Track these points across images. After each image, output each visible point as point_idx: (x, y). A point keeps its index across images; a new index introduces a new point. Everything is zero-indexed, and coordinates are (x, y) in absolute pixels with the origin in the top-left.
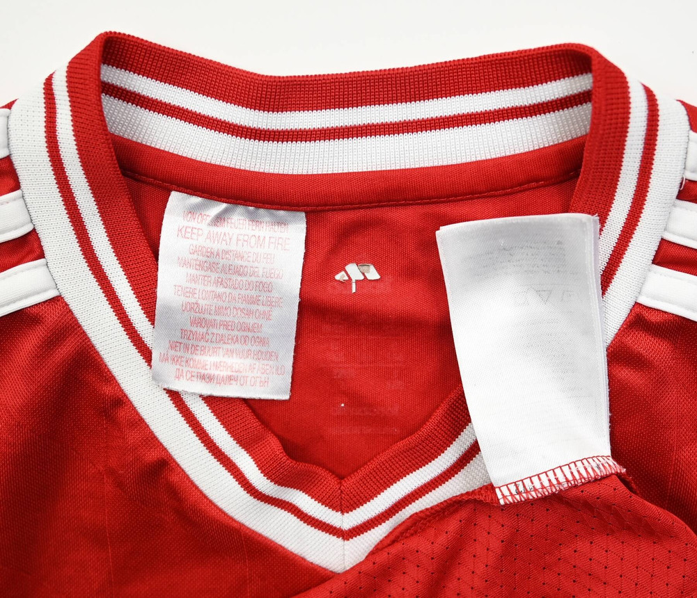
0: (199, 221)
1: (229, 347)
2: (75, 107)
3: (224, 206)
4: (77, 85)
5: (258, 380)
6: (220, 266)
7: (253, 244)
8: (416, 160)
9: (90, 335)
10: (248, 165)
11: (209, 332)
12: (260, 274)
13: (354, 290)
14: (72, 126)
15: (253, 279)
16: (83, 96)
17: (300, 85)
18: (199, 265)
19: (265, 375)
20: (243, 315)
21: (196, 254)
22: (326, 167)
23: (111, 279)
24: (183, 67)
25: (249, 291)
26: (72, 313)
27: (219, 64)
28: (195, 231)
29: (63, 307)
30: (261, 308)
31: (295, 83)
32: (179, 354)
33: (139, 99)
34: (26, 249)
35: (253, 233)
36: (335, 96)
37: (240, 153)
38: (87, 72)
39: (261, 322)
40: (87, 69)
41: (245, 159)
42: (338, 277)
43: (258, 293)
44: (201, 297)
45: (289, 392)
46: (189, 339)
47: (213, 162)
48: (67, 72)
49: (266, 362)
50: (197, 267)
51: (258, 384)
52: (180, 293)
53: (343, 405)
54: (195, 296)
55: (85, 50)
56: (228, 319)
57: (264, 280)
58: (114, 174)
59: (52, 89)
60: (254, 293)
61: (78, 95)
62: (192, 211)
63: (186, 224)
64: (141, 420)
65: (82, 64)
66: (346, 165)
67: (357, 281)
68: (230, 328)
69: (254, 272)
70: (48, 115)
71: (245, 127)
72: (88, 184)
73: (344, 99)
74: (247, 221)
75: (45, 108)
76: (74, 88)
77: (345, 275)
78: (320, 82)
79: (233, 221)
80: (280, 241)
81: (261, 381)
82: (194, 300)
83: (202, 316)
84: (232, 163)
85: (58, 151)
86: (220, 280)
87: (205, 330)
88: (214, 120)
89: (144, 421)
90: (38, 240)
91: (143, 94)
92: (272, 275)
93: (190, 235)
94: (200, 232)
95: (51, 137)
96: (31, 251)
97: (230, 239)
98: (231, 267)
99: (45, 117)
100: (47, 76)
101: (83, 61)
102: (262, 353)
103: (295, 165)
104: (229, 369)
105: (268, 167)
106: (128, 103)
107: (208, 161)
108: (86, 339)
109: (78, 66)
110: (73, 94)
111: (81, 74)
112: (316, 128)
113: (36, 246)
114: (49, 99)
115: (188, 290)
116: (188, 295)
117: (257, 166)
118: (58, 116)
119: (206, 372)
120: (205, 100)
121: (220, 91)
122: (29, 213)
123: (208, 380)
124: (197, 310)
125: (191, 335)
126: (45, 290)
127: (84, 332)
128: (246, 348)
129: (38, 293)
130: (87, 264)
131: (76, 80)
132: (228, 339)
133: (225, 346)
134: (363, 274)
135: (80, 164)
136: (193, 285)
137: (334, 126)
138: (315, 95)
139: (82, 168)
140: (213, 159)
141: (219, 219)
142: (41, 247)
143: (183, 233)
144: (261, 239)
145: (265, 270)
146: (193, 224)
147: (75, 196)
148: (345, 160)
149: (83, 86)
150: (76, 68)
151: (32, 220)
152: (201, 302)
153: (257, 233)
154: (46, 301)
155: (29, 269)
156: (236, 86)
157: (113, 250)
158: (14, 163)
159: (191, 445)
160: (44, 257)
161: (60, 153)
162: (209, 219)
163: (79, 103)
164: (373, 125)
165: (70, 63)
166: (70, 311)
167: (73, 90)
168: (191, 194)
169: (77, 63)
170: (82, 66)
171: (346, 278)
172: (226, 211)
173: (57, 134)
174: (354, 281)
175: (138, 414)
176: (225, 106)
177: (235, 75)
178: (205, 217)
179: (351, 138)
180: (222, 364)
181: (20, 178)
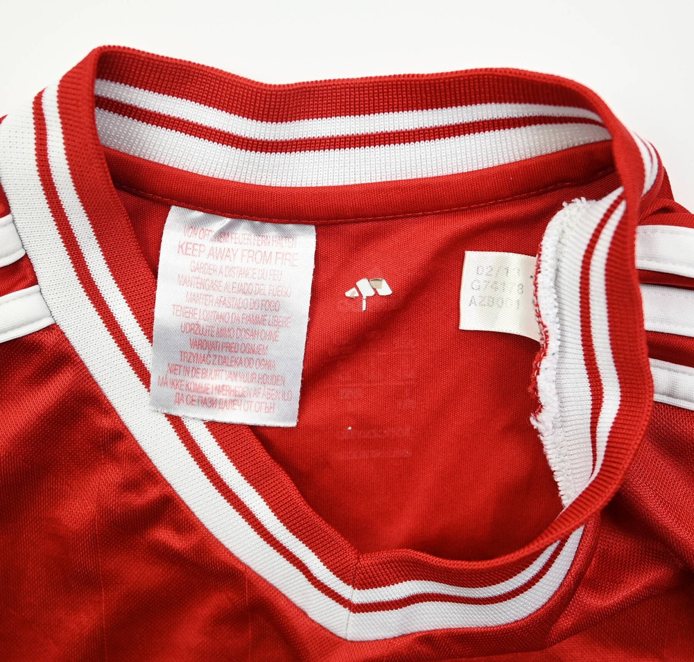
0: (201, 236)
1: (232, 369)
2: (67, 129)
3: (227, 220)
4: (69, 106)
5: (264, 405)
6: (223, 284)
7: (258, 260)
8: (434, 168)
9: (87, 365)
10: (254, 179)
11: (211, 353)
12: (267, 292)
13: (364, 309)
14: (65, 149)
15: (259, 297)
16: (76, 119)
17: (309, 91)
18: (201, 283)
19: (271, 401)
20: (247, 336)
21: (197, 271)
22: (337, 177)
23: (109, 304)
24: (183, 77)
25: (254, 310)
26: (69, 342)
27: (221, 71)
28: (196, 247)
29: (59, 336)
30: (267, 328)
31: (304, 90)
32: (178, 377)
33: (136, 113)
34: (18, 276)
35: (258, 248)
36: (345, 102)
37: (245, 166)
38: (79, 92)
39: (266, 343)
40: (80, 90)
41: (250, 172)
42: (348, 294)
43: (263, 312)
44: (201, 317)
45: (296, 419)
46: (189, 361)
47: (216, 176)
48: (58, 91)
49: (272, 387)
50: (199, 285)
51: (263, 410)
52: (178, 313)
53: (350, 428)
54: (196, 316)
55: (76, 67)
56: (231, 341)
57: (270, 298)
58: (111, 198)
59: (41, 109)
60: (259, 312)
61: (70, 117)
62: (193, 225)
63: (186, 239)
64: (144, 454)
65: (74, 83)
66: (359, 176)
67: (368, 298)
68: (233, 350)
69: (260, 290)
70: (38, 136)
71: (251, 139)
72: (83, 207)
73: (355, 106)
74: (253, 236)
75: (35, 128)
76: (66, 109)
77: (356, 292)
78: (330, 88)
79: (237, 236)
80: (288, 256)
81: (266, 407)
82: (194, 321)
83: (203, 338)
84: (237, 176)
85: (51, 175)
86: (222, 299)
87: (206, 352)
88: (216, 132)
89: (146, 455)
90: (31, 266)
91: (139, 107)
92: (280, 293)
93: (191, 251)
94: (202, 248)
95: (42, 161)
96: (24, 278)
97: (234, 255)
98: (235, 285)
99: (35, 139)
100: (35, 94)
101: (75, 80)
102: (268, 377)
103: (304, 177)
104: (232, 394)
105: (275, 180)
106: (124, 116)
107: (210, 175)
108: (84, 368)
109: (69, 85)
110: (65, 116)
111: (74, 94)
112: (326, 136)
113: (28, 271)
114: (39, 119)
115: (188, 310)
116: (187, 315)
117: (263, 179)
118: (49, 137)
119: (208, 396)
120: (207, 110)
121: (222, 101)
122: (20, 238)
123: (209, 405)
124: (198, 332)
125: (192, 358)
126: (39, 319)
127: (81, 361)
128: (250, 371)
129: (32, 322)
130: (84, 290)
131: (68, 101)
132: (231, 361)
133: (229, 369)
134: (375, 290)
135: (74, 188)
136: (193, 305)
137: (345, 134)
138: (325, 102)
139: (76, 192)
140: (216, 172)
141: (222, 234)
142: (34, 273)
143: (184, 249)
144: (268, 255)
145: (272, 288)
146: (195, 239)
147: (69, 219)
148: (357, 170)
149: (75, 108)
150: (68, 88)
151: (23, 245)
152: (202, 323)
153: (263, 248)
154: (41, 330)
155: (21, 297)
156: (240, 96)
157: (111, 273)
158: (3, 186)
159: (197, 480)
160: (37, 284)
161: (53, 177)
162: (212, 234)
163: (71, 125)
164: (387, 133)
165: (61, 81)
166: (66, 339)
167: (64, 111)
168: (192, 209)
169: (68, 82)
170: (74, 86)
171: (357, 295)
172: (229, 226)
173: (48, 157)
174: (364, 297)
175: (139, 448)
176: (228, 117)
177: (239, 85)
178: (207, 232)
179: (363, 147)
180: (225, 388)
181: (10, 202)
